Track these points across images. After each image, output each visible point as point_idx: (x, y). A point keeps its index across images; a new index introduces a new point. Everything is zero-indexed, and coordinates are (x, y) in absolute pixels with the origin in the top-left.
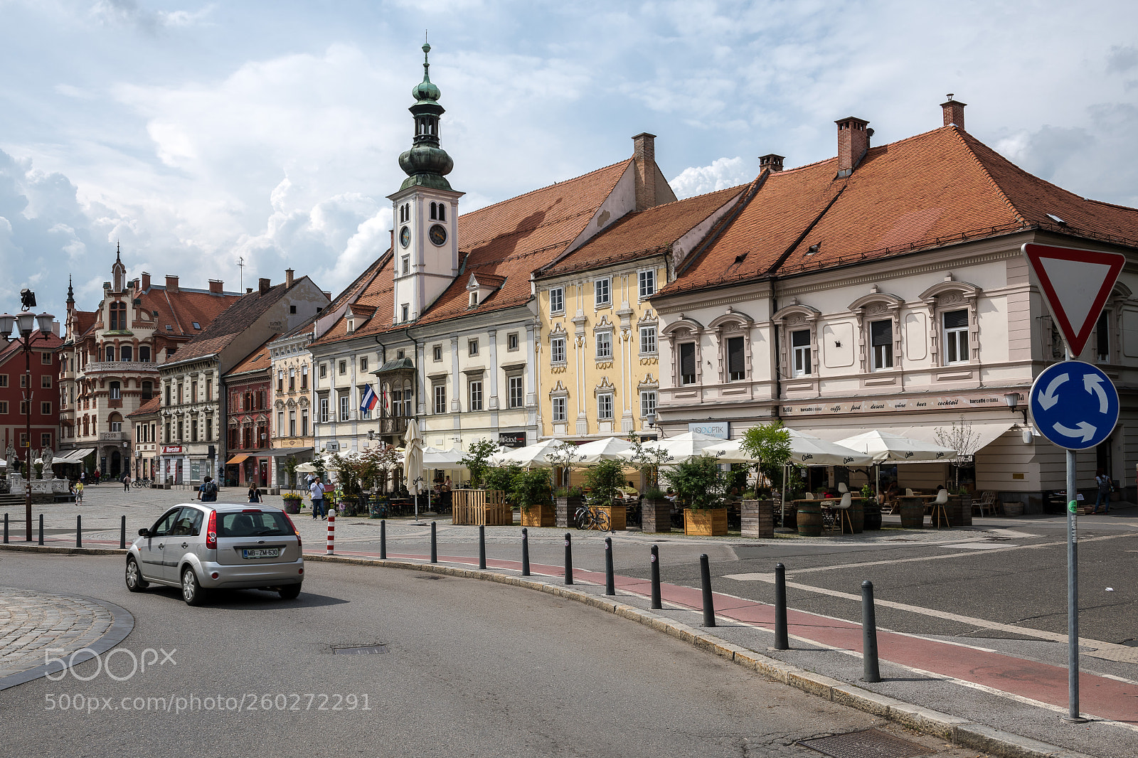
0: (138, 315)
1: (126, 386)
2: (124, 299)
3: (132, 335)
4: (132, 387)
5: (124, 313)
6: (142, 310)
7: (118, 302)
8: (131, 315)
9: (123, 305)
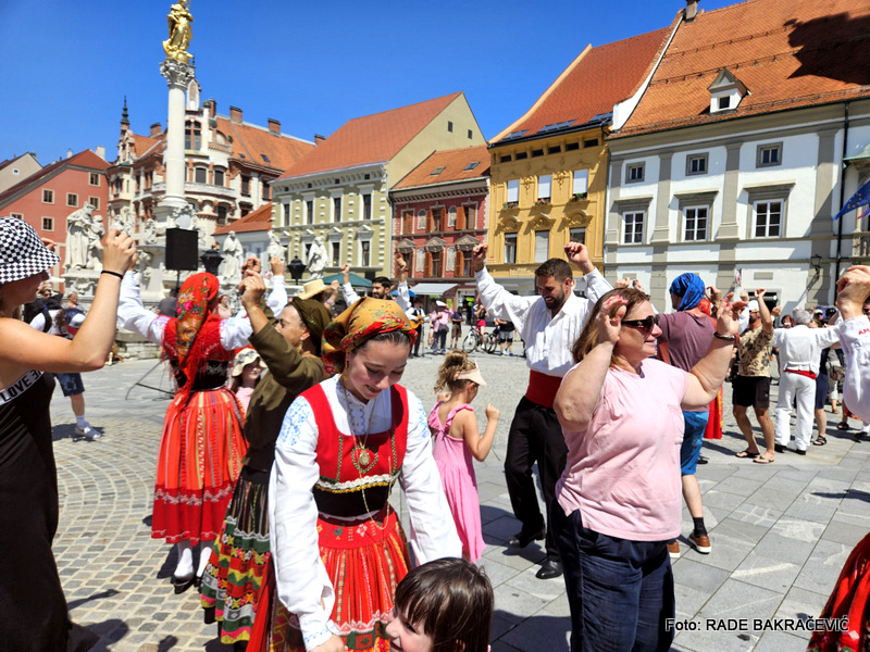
0: (214, 136)
1: (201, 209)
2: (198, 119)
3: (207, 157)
4: (208, 210)
5: (198, 133)
6: (219, 132)
7: (192, 121)
8: (207, 134)
9: (198, 124)
